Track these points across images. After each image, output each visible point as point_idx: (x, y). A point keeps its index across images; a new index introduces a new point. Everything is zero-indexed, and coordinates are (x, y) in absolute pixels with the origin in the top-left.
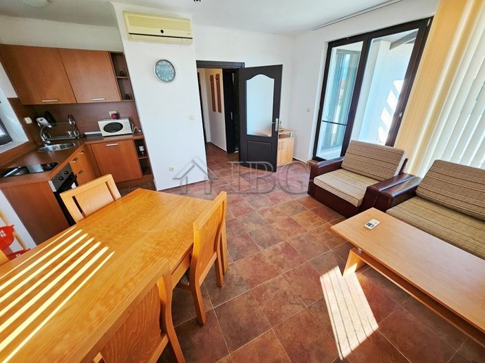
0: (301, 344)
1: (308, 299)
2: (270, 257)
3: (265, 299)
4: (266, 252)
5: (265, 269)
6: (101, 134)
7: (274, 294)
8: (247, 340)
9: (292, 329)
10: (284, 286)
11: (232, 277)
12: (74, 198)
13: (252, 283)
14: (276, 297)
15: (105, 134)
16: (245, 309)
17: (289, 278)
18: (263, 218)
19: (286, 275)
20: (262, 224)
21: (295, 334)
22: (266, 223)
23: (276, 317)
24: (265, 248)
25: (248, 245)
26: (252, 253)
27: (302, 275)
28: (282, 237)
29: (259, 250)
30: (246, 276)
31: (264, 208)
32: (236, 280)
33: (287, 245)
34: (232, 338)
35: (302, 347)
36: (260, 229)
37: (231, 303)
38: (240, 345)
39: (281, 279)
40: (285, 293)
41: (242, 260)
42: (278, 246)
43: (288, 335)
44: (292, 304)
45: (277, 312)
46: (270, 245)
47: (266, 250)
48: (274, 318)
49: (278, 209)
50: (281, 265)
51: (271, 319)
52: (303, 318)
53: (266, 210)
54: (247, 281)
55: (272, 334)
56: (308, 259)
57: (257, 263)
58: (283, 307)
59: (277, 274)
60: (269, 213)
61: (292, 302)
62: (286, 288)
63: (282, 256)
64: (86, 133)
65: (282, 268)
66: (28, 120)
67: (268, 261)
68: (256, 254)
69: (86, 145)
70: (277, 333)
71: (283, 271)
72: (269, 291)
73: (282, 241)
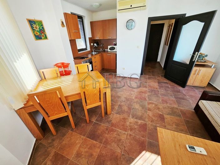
0: (105, 160)
1: (126, 152)
2: (130, 123)
3: (111, 134)
4: (131, 120)
5: (123, 125)
6: (108, 51)
7: (115, 136)
8: (92, 139)
9: (108, 153)
10: (123, 137)
11: (109, 118)
12: (77, 67)
13: (113, 125)
14: (115, 137)
15: (109, 50)
16: (102, 131)
17: (128, 137)
18: (147, 106)
19: (129, 135)
20: (143, 108)
21: (107, 155)
22: (146, 109)
23: (107, 143)
24: (133, 118)
25: (127, 112)
26: (125, 115)
27: (136, 141)
28: (147, 120)
29: (129, 116)
30: (114, 121)
31: (153, 102)
32: (109, 120)
33: (146, 125)
34: (90, 134)
35: (104, 161)
36: (140, 109)
37: (100, 125)
38: (89, 138)
39: (125, 134)
40: (120, 140)
41: (119, 115)
42: (140, 122)
43: (104, 152)
44: (118, 146)
45: (110, 142)
46: (136, 118)
47: (132, 119)
48: (106, 143)
49: (161, 107)
50: (131, 130)
51: (105, 142)
52: (116, 155)
53: (153, 103)
54: (112, 123)
55: (100, 146)
56: (148, 138)
57: (122, 120)
58: (114, 143)
59: (126, 131)
60: (153, 105)
61: (119, 145)
62: (123, 139)
63: (136, 127)
64: (106, 50)
65: (131, 131)
66: (92, 44)
67: (128, 123)
68: (126, 117)
69: (102, 54)
70: (102, 148)
71: (129, 132)
72: (115, 133)
73: (145, 121)
